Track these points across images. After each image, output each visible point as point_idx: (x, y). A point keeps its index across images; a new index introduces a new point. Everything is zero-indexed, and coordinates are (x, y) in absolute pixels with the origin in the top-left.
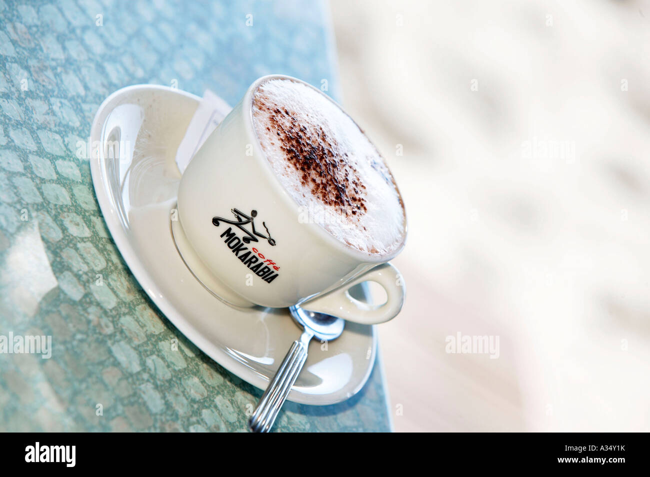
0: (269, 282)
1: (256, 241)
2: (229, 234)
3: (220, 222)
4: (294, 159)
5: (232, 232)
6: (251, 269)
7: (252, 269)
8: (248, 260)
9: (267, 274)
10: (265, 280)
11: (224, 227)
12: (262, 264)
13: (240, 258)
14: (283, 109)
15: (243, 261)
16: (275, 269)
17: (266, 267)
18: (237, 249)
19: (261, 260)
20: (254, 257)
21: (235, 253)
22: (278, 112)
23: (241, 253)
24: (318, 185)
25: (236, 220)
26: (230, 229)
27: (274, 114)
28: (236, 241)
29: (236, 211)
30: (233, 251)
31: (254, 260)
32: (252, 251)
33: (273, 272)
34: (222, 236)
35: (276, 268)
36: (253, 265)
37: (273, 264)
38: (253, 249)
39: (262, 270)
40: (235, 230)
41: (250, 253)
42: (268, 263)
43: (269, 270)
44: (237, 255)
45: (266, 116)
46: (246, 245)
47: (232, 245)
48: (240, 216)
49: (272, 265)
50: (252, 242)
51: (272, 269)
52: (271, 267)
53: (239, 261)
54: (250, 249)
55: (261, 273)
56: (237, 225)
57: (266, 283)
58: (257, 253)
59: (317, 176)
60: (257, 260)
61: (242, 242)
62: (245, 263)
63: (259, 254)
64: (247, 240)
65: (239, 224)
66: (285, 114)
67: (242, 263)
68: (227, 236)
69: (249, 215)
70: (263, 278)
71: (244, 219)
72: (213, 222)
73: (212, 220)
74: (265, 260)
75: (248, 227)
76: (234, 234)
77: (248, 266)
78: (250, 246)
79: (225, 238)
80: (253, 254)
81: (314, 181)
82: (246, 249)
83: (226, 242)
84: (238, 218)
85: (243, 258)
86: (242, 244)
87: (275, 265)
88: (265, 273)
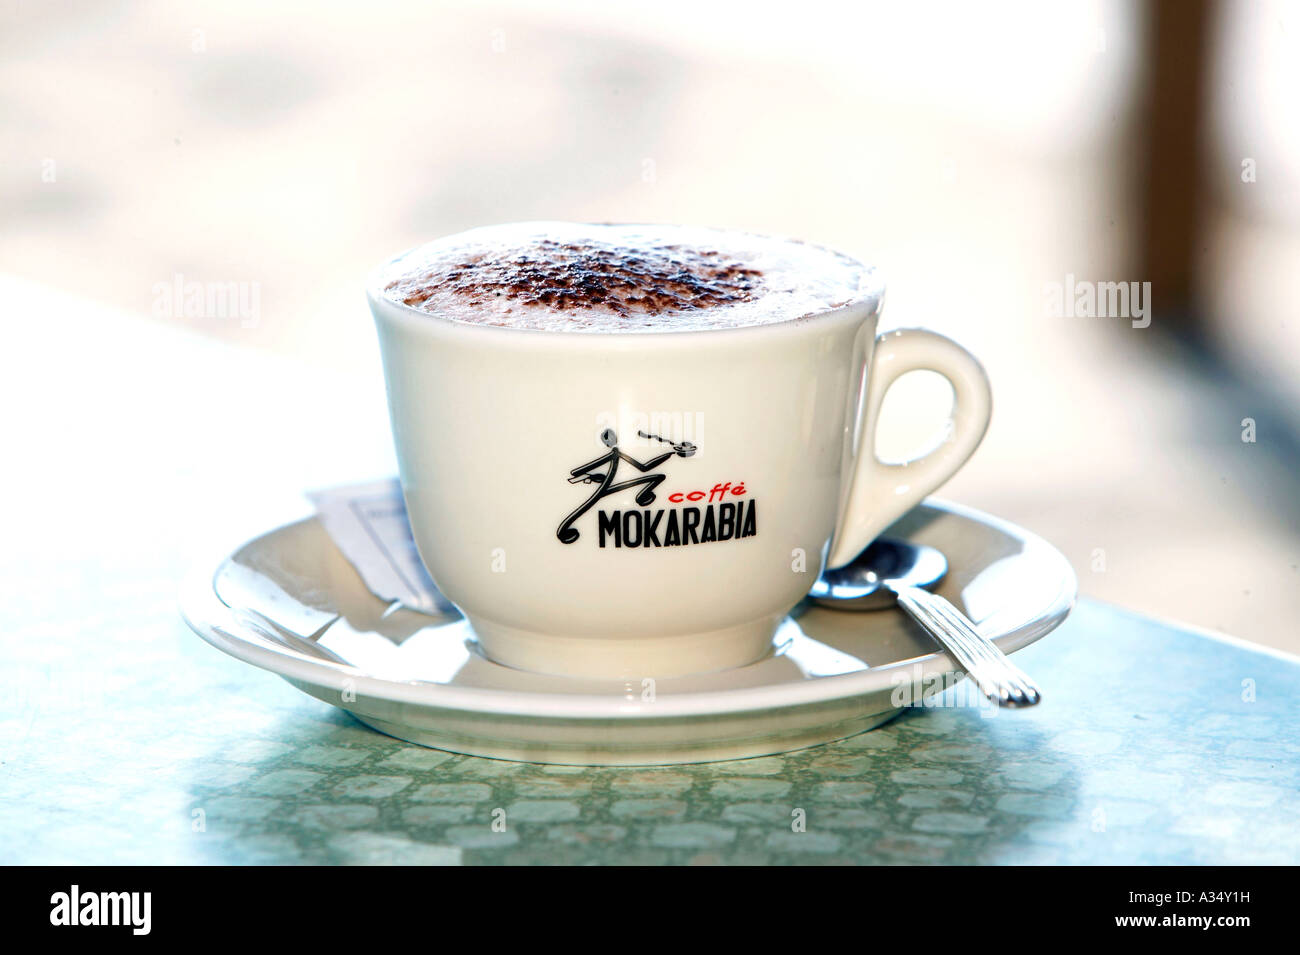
0: (753, 533)
1: (661, 478)
2: (610, 525)
3: (576, 525)
4: (567, 300)
5: (609, 515)
6: (703, 541)
7: (705, 539)
8: (682, 530)
9: (735, 520)
10: (744, 536)
11: (588, 525)
12: (710, 509)
13: (668, 543)
14: (457, 267)
15: (677, 543)
16: (738, 493)
17: (723, 507)
18: (647, 536)
19: (702, 505)
20: (687, 512)
21: (652, 544)
22: (455, 277)
23: (661, 532)
24: (647, 301)
25: (594, 487)
26: (602, 514)
27: (453, 283)
28: (633, 520)
29: (577, 474)
30: (647, 545)
31: (692, 516)
32: (673, 506)
33: (741, 504)
34: (602, 544)
35: (739, 491)
36: (699, 530)
37: (726, 488)
38: (671, 499)
39: (723, 521)
40: (611, 504)
41: (673, 513)
42: (718, 495)
43: (731, 506)
44: (658, 544)
45: (446, 295)
46: (654, 508)
47: (633, 537)
48: (593, 472)
49: (726, 492)
50: (657, 491)
51: (734, 500)
52: (729, 498)
53: (672, 549)
54: (668, 506)
55: (726, 528)
56: (604, 492)
57: (749, 539)
58: (684, 497)
59: (629, 290)
60: (696, 511)
61: (642, 510)
62: (686, 542)
63: (689, 497)
64: (646, 498)
65: (607, 488)
66: (469, 270)
67: (682, 548)
68: (610, 534)
69: (603, 450)
70: (738, 537)
71: (604, 469)
72: (564, 541)
73: (559, 541)
74: (709, 495)
75: (626, 473)
76: (617, 514)
77: (696, 541)
78: (661, 502)
79: (610, 539)
80: (680, 508)
81: (632, 301)
82: (661, 513)
83: (618, 545)
84: (595, 478)
85: (672, 540)
86: (648, 513)
87: (732, 487)
88: (730, 522)
